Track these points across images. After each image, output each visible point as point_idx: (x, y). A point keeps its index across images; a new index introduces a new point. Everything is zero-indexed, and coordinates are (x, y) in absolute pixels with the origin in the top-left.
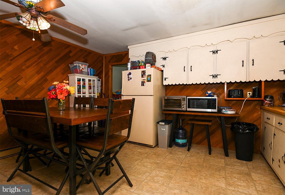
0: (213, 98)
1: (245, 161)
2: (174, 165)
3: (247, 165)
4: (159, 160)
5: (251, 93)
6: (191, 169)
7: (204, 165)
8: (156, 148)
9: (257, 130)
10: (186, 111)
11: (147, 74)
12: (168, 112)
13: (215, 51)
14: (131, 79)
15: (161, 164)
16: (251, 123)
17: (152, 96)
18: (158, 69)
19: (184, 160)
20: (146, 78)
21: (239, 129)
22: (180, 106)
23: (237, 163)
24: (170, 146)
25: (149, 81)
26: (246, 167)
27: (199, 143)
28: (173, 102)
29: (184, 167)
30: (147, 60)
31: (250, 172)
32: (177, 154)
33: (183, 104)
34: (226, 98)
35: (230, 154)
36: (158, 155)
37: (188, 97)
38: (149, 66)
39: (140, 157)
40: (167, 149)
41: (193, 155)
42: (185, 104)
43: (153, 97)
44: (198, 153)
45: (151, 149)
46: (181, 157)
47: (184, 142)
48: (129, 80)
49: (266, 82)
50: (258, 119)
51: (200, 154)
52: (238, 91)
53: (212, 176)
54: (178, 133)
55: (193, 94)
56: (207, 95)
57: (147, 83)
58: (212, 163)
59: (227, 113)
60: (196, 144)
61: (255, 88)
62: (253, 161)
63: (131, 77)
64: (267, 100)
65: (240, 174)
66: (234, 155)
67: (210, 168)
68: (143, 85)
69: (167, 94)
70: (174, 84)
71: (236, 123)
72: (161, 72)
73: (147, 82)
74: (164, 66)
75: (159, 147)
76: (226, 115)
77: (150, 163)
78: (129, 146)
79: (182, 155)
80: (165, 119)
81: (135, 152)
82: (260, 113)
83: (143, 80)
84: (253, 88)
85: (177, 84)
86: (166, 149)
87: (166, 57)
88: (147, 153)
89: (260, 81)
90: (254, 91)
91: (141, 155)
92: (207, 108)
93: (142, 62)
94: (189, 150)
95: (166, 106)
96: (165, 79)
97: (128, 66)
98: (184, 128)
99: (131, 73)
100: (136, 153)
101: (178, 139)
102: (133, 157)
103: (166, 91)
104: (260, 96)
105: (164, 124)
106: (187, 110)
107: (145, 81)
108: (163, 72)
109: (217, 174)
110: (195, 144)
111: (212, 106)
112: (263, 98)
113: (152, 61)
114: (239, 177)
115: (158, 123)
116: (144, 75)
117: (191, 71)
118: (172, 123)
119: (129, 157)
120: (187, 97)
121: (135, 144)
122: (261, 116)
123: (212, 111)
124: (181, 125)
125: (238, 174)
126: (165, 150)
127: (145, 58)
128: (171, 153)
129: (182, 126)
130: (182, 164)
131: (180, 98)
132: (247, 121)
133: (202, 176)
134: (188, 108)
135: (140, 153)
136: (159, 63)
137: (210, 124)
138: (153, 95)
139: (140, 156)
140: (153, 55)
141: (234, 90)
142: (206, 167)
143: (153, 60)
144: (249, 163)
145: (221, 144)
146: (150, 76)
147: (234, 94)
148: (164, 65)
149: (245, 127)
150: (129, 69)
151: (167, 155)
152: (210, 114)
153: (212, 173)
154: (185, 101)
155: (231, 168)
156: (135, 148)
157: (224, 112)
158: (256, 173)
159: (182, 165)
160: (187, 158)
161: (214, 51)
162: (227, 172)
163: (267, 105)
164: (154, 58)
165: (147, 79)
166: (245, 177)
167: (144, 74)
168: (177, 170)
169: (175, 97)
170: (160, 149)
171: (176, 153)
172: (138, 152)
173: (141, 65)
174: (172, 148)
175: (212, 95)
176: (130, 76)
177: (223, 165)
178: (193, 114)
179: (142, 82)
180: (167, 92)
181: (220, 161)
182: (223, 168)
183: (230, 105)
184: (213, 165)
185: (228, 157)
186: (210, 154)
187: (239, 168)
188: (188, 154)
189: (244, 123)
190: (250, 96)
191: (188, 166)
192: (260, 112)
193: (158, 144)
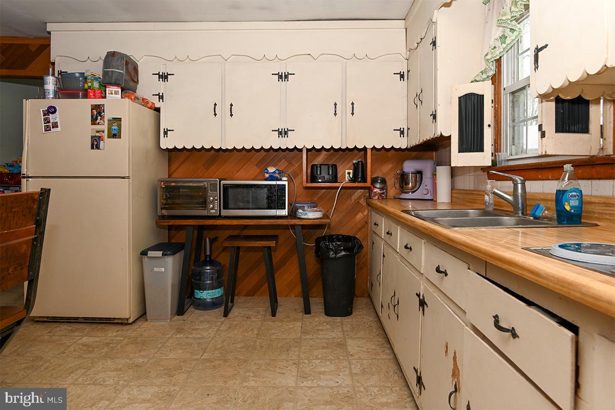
0: (279, 183)
1: (340, 318)
2: (185, 361)
3: (342, 325)
4: (143, 357)
5: (351, 171)
6: (225, 361)
7: (258, 344)
8: (140, 324)
9: (359, 248)
10: (220, 217)
11: (108, 114)
12: (172, 222)
13: (283, 74)
14: (55, 125)
15: (148, 365)
16: (351, 235)
17: (124, 178)
18: (144, 102)
19: (212, 342)
20: (105, 127)
21: (328, 249)
22: (204, 204)
23: (325, 324)
24: (180, 310)
25: (114, 136)
26: (340, 329)
27: (251, 293)
28: (187, 196)
29: (209, 361)
30: (108, 75)
31: (345, 340)
32: (196, 330)
33: (212, 198)
34: (305, 184)
35: (313, 308)
36: (143, 343)
37: (223, 182)
38: (116, 94)
39: (84, 358)
40: (171, 319)
41: (236, 326)
42: (217, 200)
43: (129, 181)
44: (248, 317)
45: (123, 328)
46: (205, 334)
47: (215, 296)
48: (47, 129)
49: (374, 151)
50: (363, 227)
51: (253, 319)
52: (329, 167)
53: (272, 366)
54: (200, 275)
55: (238, 174)
56: (267, 175)
57: (107, 143)
58: (276, 336)
59: (306, 217)
60: (247, 295)
61: (357, 161)
62: (354, 314)
63: (58, 120)
64: (376, 188)
65: (327, 348)
66: (320, 307)
67: (269, 348)
68: (98, 147)
69: (174, 171)
70: (189, 147)
71: (324, 238)
72: (152, 112)
73: (108, 137)
74: (162, 96)
75: (147, 320)
76: (305, 221)
77: (116, 370)
78: (50, 332)
79: (208, 331)
80: (167, 242)
81: (72, 347)
82: (365, 213)
83: (97, 132)
84: (354, 162)
85: (198, 147)
86: (169, 321)
87: (168, 74)
88: (107, 344)
89: (365, 149)
90: (355, 168)
91: (90, 352)
92: (265, 207)
93: (95, 78)
94: (226, 315)
95: (168, 204)
96: (166, 133)
97: (46, 87)
98: (216, 260)
99: (55, 108)
100: (75, 350)
101: (200, 290)
102: (60, 365)
103: (169, 166)
104: (364, 180)
105: (161, 256)
106: (222, 214)
107: (103, 134)
108: (160, 112)
109: (282, 358)
110: (244, 296)
111: (278, 203)
112: (368, 184)
113: (125, 80)
114: (324, 355)
115: (144, 253)
116: (99, 118)
117: (231, 115)
118: (183, 251)
119: (46, 369)
120: (221, 182)
121: (71, 324)
122: (368, 221)
123: (277, 214)
124: (208, 253)
125: (324, 348)
126: (166, 323)
127: (104, 68)
128: (180, 330)
129: (210, 256)
130: (205, 354)
131: (203, 184)
132: (345, 231)
133: (249, 371)
134: (224, 209)
135: (85, 348)
136: (147, 86)
137: (272, 244)
138: (128, 177)
139: (86, 356)
140: (127, 63)
141: (321, 165)
142: (262, 347)
143: (128, 78)
144: (347, 320)
145: (299, 289)
146: (119, 122)
147: (320, 174)
148: (161, 94)
149: (340, 246)
150: (51, 96)
151: (169, 338)
152: (272, 221)
153: (272, 358)
154: (217, 191)
155: (312, 338)
156: (72, 334)
157: (300, 214)
158: (355, 338)
159: (206, 356)
160: (219, 334)
161: (280, 74)
162: (303, 348)
163: (377, 197)
164: (133, 73)
165: (109, 130)
166: (336, 352)
167: (99, 113)
168: (191, 371)
169: (191, 182)
170: (152, 324)
171: (193, 328)
172: (81, 347)
173: (89, 87)
174: (185, 317)
175: (277, 175)
176: (51, 116)
177: (298, 335)
178: (235, 222)
179: (92, 137)
180: (174, 167)
181: (293, 328)
182: (296, 342)
183: (315, 199)
184: (277, 339)
185: (310, 314)
186: (274, 314)
187: (326, 334)
188: (223, 325)
189: (340, 235)
190: (349, 178)
191: (219, 355)
192: (367, 211)
193: (145, 313)
